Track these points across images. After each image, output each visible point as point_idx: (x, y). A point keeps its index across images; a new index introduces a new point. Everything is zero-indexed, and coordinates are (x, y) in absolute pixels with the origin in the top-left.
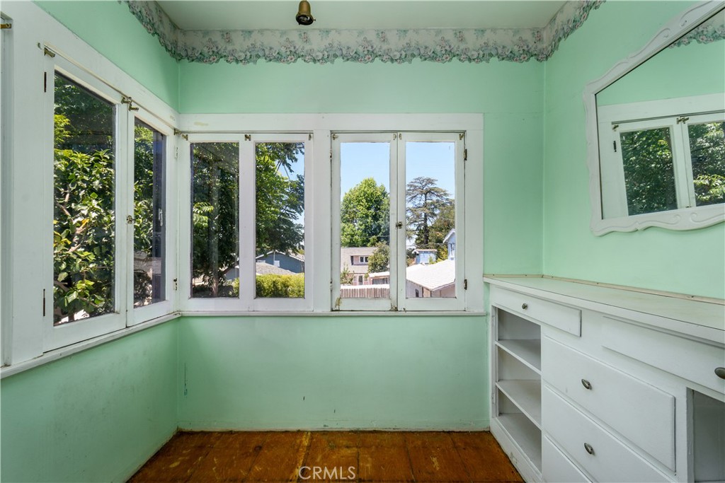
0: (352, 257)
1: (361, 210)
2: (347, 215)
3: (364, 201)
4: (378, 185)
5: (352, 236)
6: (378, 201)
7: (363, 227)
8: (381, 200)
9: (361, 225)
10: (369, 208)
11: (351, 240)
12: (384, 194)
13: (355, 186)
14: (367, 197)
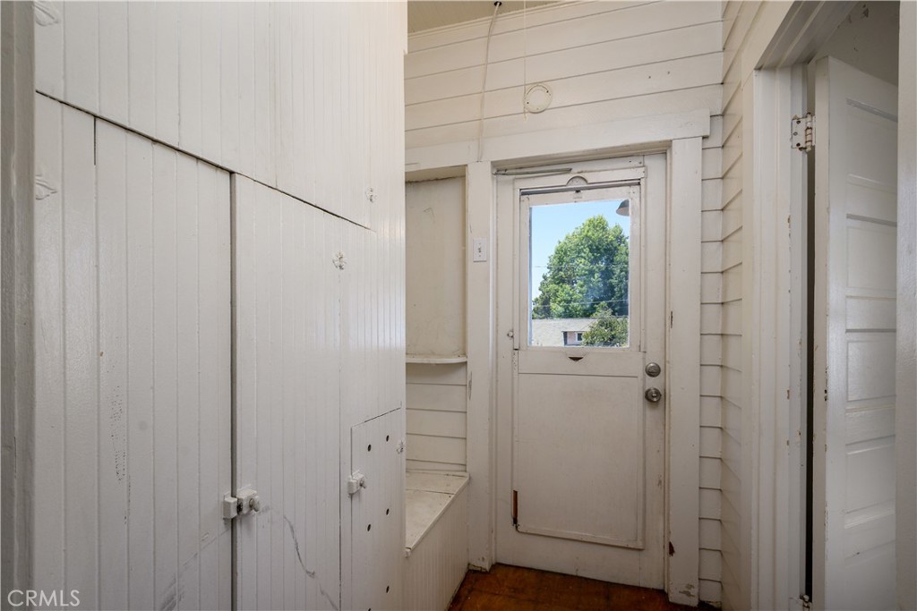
0: (565, 333)
1: (582, 264)
2: (562, 273)
3: (587, 250)
4: (611, 226)
5: (569, 302)
6: (610, 249)
7: (585, 288)
8: (616, 248)
9: (582, 286)
10: (595, 261)
11: (566, 308)
12: (620, 239)
13: (574, 230)
14: (591, 245)
